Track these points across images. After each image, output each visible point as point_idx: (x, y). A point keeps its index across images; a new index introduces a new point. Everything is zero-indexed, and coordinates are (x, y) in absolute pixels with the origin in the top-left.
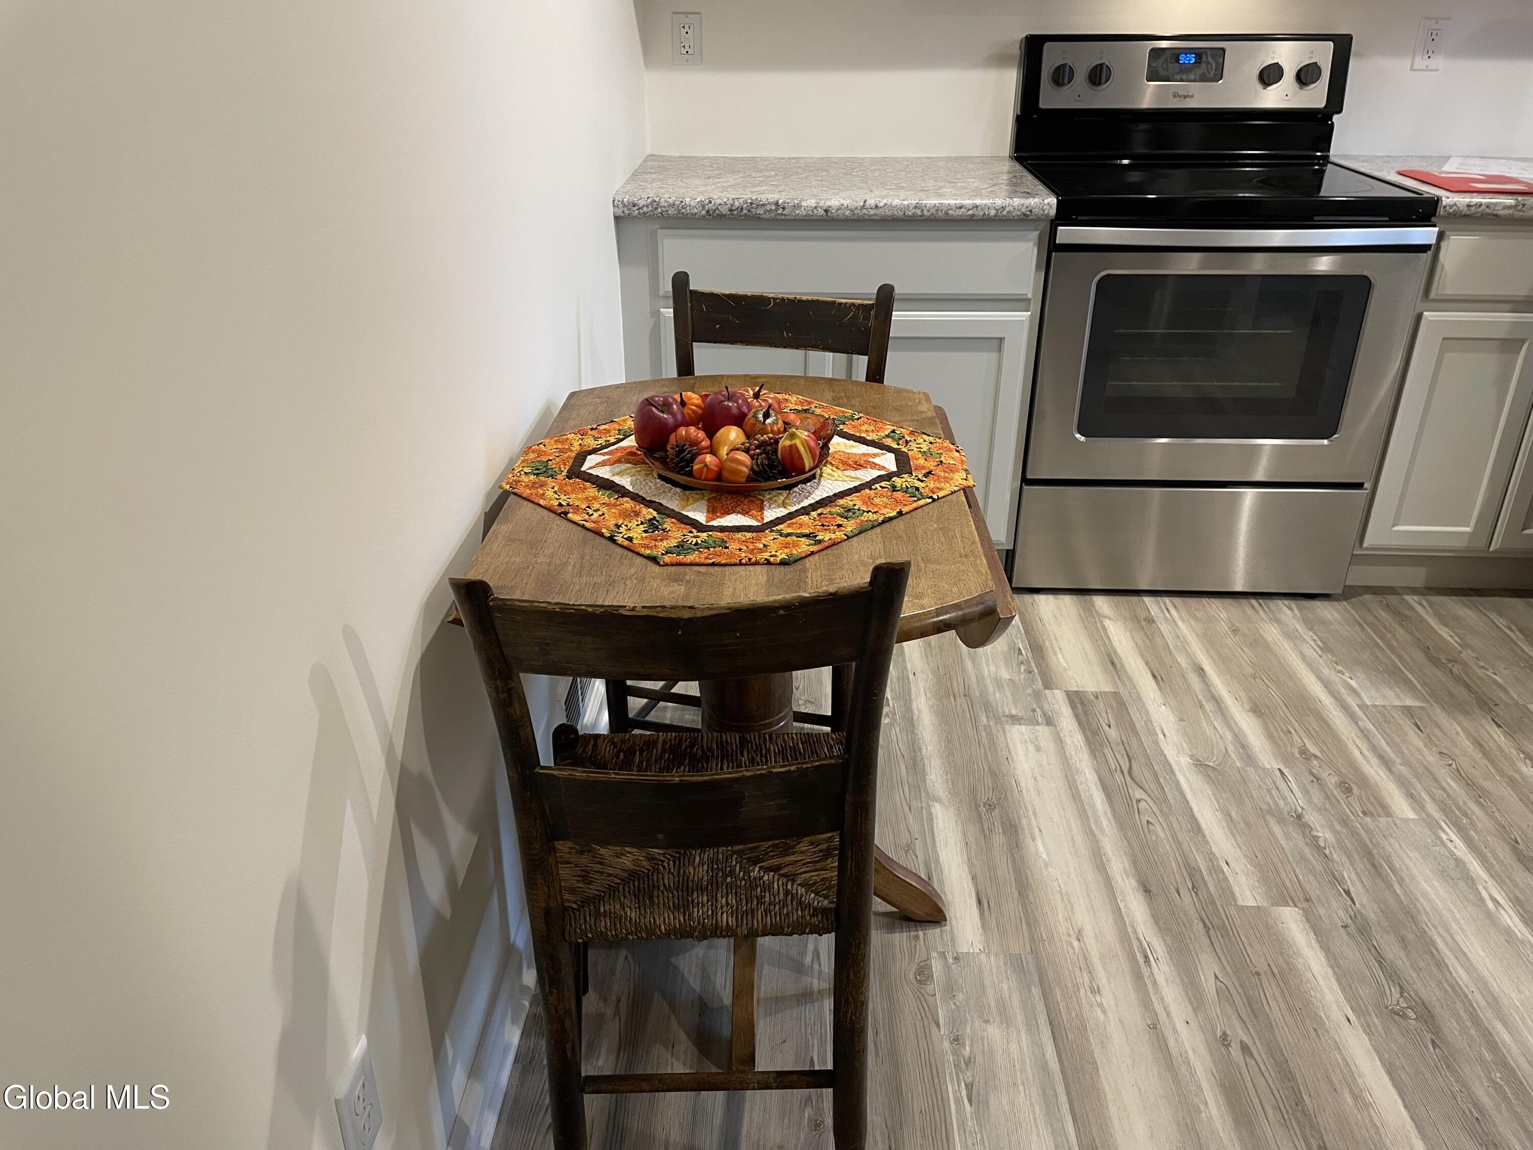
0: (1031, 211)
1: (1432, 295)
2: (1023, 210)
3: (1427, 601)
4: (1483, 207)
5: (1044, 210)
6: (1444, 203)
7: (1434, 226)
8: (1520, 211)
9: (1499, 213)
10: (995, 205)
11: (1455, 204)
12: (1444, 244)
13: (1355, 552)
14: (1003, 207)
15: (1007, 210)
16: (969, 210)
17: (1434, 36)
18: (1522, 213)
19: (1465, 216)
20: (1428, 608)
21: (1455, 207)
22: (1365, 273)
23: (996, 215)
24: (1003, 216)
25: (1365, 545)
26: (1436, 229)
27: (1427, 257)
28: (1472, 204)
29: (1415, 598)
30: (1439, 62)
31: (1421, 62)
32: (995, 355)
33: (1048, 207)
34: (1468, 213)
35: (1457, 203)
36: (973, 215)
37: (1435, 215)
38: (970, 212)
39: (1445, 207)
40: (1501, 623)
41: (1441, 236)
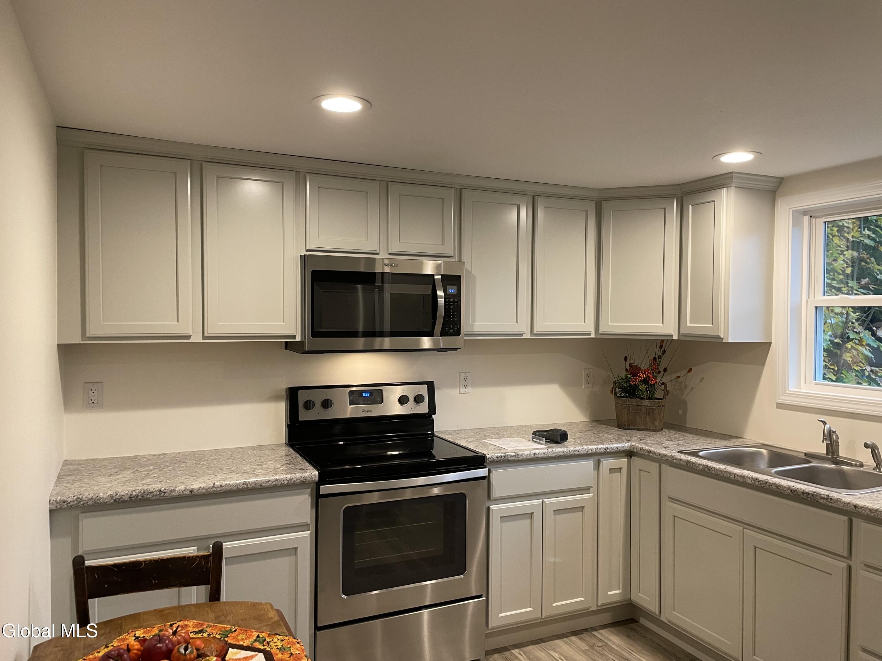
0: (306, 479)
1: (492, 498)
2: (302, 479)
3: (522, 651)
4: (503, 457)
5: (312, 478)
6: (487, 457)
7: (486, 468)
8: (517, 457)
9: (510, 459)
10: (287, 478)
11: (492, 457)
12: (491, 475)
13: (486, 632)
14: (291, 479)
15: (293, 480)
16: (273, 482)
17: (466, 379)
18: (518, 458)
19: (497, 462)
20: (524, 655)
21: (492, 458)
22: (463, 492)
23: (288, 483)
24: (292, 483)
25: (490, 627)
26: (487, 469)
27: (486, 481)
28: (499, 456)
29: (517, 650)
30: (469, 389)
31: (463, 390)
32: (293, 557)
33: (314, 477)
34: (498, 460)
35: (493, 457)
36: (276, 485)
37: (485, 462)
38: (274, 483)
39: (488, 459)
40: (556, 656)
41: (489, 471)
